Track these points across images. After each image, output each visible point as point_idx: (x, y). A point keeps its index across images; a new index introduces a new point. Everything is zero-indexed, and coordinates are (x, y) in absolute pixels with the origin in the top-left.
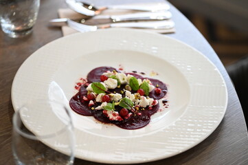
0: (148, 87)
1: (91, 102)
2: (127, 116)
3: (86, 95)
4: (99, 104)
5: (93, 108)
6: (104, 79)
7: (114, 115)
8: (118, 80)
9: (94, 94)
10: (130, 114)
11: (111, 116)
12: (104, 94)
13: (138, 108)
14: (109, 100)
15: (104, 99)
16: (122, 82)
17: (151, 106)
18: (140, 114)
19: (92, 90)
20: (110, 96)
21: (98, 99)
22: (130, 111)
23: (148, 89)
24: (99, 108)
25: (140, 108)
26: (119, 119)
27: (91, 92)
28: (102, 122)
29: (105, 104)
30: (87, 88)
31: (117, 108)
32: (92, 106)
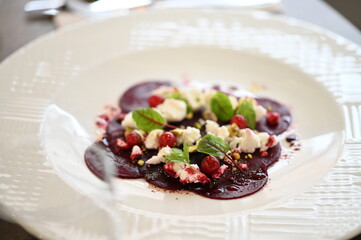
0: (252, 110)
1: (136, 150)
2: (217, 171)
3: (122, 136)
4: (154, 152)
5: (141, 162)
6: (156, 101)
7: (191, 171)
8: (186, 101)
9: (140, 133)
10: (224, 167)
11: (183, 175)
12: (161, 132)
13: (238, 156)
14: (173, 143)
15: (164, 141)
16: (195, 105)
17: (264, 148)
18: (244, 166)
19: (134, 124)
20: (176, 134)
21: (150, 143)
22: (222, 162)
23: (254, 116)
24: (154, 160)
25: (243, 154)
26: (201, 179)
27: (132, 129)
28: (166, 189)
29: (166, 151)
30: (124, 123)
31: (195, 157)
32: (138, 157)
